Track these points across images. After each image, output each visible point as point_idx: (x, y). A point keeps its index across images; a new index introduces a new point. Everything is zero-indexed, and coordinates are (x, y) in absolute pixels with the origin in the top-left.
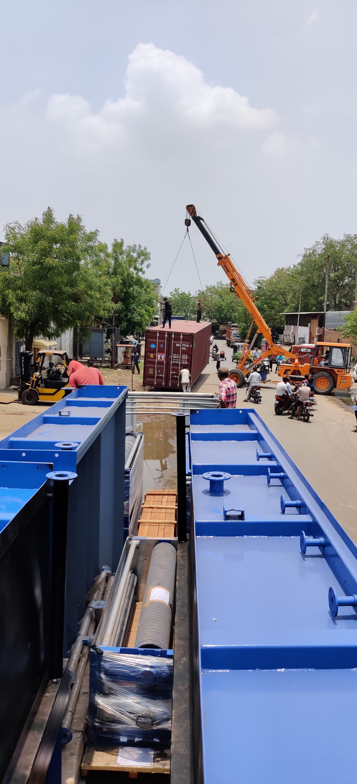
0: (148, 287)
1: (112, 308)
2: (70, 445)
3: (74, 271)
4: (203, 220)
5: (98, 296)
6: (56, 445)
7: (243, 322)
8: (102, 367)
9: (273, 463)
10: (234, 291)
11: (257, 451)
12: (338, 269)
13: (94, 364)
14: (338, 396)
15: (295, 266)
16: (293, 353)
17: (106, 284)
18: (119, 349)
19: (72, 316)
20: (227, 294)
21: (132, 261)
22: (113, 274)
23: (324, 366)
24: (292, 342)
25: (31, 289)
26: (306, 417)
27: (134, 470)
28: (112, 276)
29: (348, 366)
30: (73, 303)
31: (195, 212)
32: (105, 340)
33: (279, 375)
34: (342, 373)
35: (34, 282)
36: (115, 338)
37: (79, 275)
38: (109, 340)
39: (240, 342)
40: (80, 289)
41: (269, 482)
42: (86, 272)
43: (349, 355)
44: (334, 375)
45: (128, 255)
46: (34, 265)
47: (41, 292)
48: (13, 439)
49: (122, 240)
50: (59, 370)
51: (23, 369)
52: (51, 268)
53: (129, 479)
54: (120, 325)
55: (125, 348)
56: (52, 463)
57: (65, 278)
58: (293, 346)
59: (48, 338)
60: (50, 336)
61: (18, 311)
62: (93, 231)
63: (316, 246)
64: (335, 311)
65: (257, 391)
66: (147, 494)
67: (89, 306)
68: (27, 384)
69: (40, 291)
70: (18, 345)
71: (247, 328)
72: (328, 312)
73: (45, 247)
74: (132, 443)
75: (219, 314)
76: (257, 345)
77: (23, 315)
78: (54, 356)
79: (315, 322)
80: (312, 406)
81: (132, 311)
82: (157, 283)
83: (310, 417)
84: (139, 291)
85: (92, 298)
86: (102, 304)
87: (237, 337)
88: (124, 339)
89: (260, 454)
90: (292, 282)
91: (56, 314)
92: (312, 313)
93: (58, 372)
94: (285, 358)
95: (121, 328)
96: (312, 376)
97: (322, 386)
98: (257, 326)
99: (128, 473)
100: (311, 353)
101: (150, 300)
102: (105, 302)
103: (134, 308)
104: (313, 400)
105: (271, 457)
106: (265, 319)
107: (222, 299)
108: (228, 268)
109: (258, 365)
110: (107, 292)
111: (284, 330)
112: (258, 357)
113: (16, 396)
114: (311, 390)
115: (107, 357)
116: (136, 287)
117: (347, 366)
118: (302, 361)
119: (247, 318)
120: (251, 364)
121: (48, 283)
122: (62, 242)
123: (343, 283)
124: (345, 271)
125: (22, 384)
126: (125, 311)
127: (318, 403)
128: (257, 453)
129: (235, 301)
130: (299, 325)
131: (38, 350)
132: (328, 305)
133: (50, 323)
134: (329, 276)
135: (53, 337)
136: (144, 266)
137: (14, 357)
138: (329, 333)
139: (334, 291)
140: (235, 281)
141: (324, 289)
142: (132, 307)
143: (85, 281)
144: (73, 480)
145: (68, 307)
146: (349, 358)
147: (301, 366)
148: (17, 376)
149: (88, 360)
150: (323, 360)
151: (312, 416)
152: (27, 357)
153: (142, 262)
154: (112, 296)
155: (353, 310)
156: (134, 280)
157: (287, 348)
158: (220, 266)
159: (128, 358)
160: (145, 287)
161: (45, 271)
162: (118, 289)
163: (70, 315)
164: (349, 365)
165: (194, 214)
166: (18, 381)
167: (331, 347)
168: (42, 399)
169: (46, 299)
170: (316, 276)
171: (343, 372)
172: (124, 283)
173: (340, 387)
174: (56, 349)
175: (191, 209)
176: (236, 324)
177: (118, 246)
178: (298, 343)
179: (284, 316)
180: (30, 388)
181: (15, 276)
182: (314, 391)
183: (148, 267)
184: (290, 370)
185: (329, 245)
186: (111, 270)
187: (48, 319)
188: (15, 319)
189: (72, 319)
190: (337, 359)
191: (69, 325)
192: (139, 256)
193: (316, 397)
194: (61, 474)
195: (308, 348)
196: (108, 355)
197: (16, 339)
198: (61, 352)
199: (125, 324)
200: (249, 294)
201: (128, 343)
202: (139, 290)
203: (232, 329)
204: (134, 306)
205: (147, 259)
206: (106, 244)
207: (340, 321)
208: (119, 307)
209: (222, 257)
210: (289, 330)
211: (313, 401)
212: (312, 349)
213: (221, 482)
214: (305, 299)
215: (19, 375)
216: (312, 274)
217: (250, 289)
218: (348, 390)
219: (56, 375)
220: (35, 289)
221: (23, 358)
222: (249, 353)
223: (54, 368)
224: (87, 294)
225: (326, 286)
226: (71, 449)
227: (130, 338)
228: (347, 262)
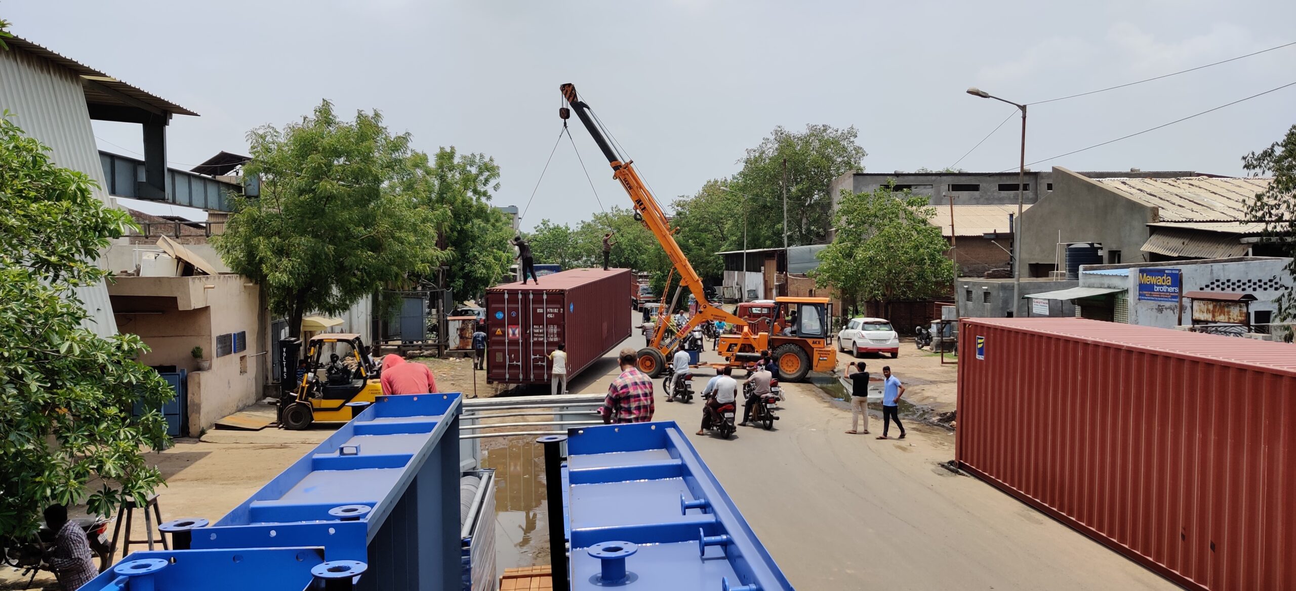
0: (497, 221)
1: (437, 258)
2: (356, 510)
3: (370, 201)
4: (588, 108)
5: (413, 239)
6: (332, 512)
7: (655, 268)
8: (422, 356)
9: (709, 518)
10: (641, 219)
11: (681, 497)
12: (802, 179)
13: (408, 352)
14: (817, 383)
15: (734, 178)
16: (740, 317)
17: (425, 220)
18: (451, 324)
19: (369, 274)
20: (629, 224)
21: (468, 181)
22: (437, 202)
23: (790, 335)
24: (737, 297)
25: (297, 233)
26: (768, 422)
27: (479, 537)
28: (436, 205)
29: (829, 334)
30: (370, 253)
31: (575, 96)
32: (427, 310)
33: (720, 353)
34: (820, 346)
35: (302, 221)
36: (443, 306)
37: (380, 207)
38: (434, 311)
39: (654, 302)
40: (381, 229)
41: (703, 553)
42: (390, 201)
43: (829, 315)
44: (808, 350)
45: (463, 171)
46: (300, 195)
47: (315, 237)
48: (257, 504)
49: (452, 148)
50: (347, 366)
51: (285, 370)
52: (330, 198)
53: (469, 555)
54: (452, 284)
55: (461, 322)
56: (323, 547)
57: (356, 213)
58: (740, 304)
59: (327, 313)
60: (331, 310)
61: (276, 272)
62: (401, 134)
63: (764, 145)
64: (802, 245)
65: (687, 382)
66: (505, 578)
67: (398, 257)
68: (291, 394)
69: (312, 237)
70: (277, 328)
71: (664, 278)
72: (791, 248)
73: (319, 164)
74: (473, 489)
75: (617, 257)
76: (681, 307)
77: (285, 278)
78: (339, 344)
79: (772, 265)
80: (777, 402)
81: (472, 261)
82: (512, 213)
83: (774, 421)
84: (484, 227)
85: (402, 243)
86: (419, 252)
87: (648, 293)
88: (460, 306)
89: (686, 503)
90: (730, 202)
91: (341, 273)
92: (765, 249)
93: (345, 370)
94: (727, 326)
95: (453, 290)
96: (772, 353)
97: (791, 368)
98: (679, 274)
99: (467, 543)
100: (768, 315)
101: (500, 242)
102: (424, 248)
103: (475, 255)
104: (778, 392)
105: (706, 507)
106: (692, 262)
107: (621, 233)
108: (630, 182)
109: (684, 339)
110: (428, 232)
111: (723, 279)
112: (684, 325)
113: (272, 415)
114: (773, 376)
115: (431, 339)
116: (477, 221)
117: (826, 334)
118: (754, 329)
119: (663, 262)
120: (673, 337)
121: (325, 223)
122: (348, 155)
123: (811, 201)
124: (812, 183)
125: (284, 394)
126: (459, 260)
127: (785, 396)
128: (682, 501)
129: (642, 235)
130: (747, 270)
131: (312, 334)
132: (789, 237)
133: (331, 288)
134: (789, 191)
135: (337, 312)
136: (489, 188)
137: (270, 349)
138: (795, 282)
139: (797, 214)
140: (642, 204)
141: (782, 212)
142: (471, 254)
143: (390, 216)
144: (360, 576)
145: (360, 260)
146: (829, 319)
147: (753, 337)
148: (275, 382)
149: (399, 346)
150: (789, 326)
151: (777, 418)
152: (292, 349)
153: (487, 181)
154: (436, 238)
155: (830, 243)
156: (474, 210)
157: (729, 309)
158: (618, 180)
159: (467, 338)
160: (492, 221)
161: (320, 202)
162: (446, 226)
163: (366, 272)
164: (829, 331)
165: (573, 99)
166: (277, 389)
167: (800, 305)
168: (318, 418)
169: (323, 248)
170: (767, 191)
171: (822, 343)
172: (456, 215)
173: (818, 369)
174: (342, 332)
175: (568, 90)
176: (645, 273)
177: (446, 157)
178: (746, 298)
179: (721, 257)
180: (297, 400)
181: (271, 214)
182: (778, 378)
183: (496, 188)
184: (736, 345)
185: (785, 142)
186: (433, 196)
187: (328, 281)
188: (271, 285)
189: (368, 280)
190: (810, 322)
191: (364, 289)
192: (481, 173)
193: (783, 387)
194: (339, 567)
195: (762, 307)
196: (433, 335)
197: (273, 318)
198: (351, 337)
199: (460, 282)
200: (664, 224)
201: (466, 312)
202: (483, 224)
203: (639, 282)
204: (474, 252)
205: (494, 176)
206: (425, 155)
207: (811, 261)
208: (448, 254)
209: (621, 166)
210: (732, 279)
211: (777, 394)
212: (769, 308)
213: (621, 560)
214: (753, 228)
215: (278, 380)
216: (761, 190)
217: (667, 216)
218: (831, 372)
219: (342, 377)
220: (303, 233)
221: (284, 350)
222: (668, 319)
223: (339, 364)
224: (393, 237)
225: (785, 208)
226: (357, 518)
227: (471, 304)
228: (815, 167)
